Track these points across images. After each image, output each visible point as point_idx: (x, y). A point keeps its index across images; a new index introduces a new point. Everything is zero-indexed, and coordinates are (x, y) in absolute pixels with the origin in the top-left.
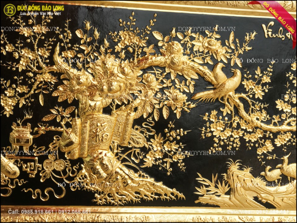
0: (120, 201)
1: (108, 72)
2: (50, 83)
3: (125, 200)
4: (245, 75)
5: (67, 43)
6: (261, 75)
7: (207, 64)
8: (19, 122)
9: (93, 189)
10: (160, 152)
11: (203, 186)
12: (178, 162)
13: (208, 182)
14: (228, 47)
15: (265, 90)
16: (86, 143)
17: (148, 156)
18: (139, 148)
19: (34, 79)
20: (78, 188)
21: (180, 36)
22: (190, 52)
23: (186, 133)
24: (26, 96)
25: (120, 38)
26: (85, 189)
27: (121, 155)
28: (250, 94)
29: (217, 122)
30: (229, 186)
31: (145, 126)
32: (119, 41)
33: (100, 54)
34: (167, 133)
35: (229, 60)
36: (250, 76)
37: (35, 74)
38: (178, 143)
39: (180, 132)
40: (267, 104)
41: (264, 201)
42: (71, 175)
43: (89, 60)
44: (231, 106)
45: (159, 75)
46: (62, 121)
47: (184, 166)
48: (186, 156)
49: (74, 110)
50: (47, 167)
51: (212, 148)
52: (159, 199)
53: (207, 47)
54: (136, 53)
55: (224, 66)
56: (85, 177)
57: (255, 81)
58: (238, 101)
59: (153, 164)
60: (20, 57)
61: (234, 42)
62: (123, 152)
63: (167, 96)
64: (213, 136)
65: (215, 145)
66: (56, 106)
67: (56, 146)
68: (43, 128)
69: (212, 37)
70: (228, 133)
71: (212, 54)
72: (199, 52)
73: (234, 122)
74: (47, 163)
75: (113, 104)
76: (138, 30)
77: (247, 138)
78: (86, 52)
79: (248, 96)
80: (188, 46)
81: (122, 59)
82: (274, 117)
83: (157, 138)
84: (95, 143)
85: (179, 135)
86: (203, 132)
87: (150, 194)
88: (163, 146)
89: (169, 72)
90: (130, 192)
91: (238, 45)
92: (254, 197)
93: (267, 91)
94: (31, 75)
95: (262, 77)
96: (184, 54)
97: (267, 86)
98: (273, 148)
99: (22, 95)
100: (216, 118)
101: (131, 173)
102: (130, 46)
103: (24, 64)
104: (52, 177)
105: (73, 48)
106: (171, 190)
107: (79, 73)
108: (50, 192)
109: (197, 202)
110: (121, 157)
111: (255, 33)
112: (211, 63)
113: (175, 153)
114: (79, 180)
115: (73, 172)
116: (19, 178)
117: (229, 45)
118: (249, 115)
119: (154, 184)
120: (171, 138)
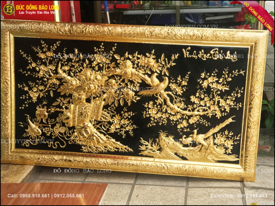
0: (95, 150)
1: (88, 78)
2: (56, 84)
3: (99, 151)
4: (171, 81)
5: (65, 62)
6: (181, 81)
7: (147, 74)
8: (40, 105)
9: (80, 144)
10: (118, 124)
11: (144, 145)
12: (129, 131)
13: (147, 143)
14: (160, 63)
15: (183, 89)
16: (76, 118)
17: (112, 127)
18: (107, 122)
19: (48, 82)
20: (72, 142)
21: (131, 57)
22: (137, 67)
23: (134, 114)
24: (44, 91)
25: (95, 58)
26: (76, 143)
27: (96, 125)
28: (174, 92)
29: (153, 108)
30: (160, 146)
31: (109, 109)
32: (94, 60)
33: (84, 68)
34: (123, 114)
35: (161, 71)
36: (175, 81)
37: (48, 79)
38: (129, 120)
39: (130, 114)
40: (185, 98)
41: (181, 155)
42: (69, 135)
43: (77, 71)
44: (162, 99)
45: (118, 80)
46: (63, 105)
47: (133, 133)
48: (134, 127)
49: (70, 100)
50: (56, 131)
51: (149, 124)
52: (118, 151)
53: (147, 64)
54: (104, 67)
55: (158, 75)
56: (77, 137)
57: (177, 84)
58: (166, 96)
59: (115, 131)
60: (40, 70)
61: (165, 60)
62: (97, 124)
63: (123, 92)
64: (150, 117)
65: (152, 122)
66: (60, 97)
67: (60, 119)
68: (53, 109)
69: (151, 57)
70: (159, 115)
71: (150, 68)
72: (142, 67)
73: (163, 108)
74: (56, 128)
75: (92, 96)
76: (106, 53)
77: (171, 118)
78: (75, 67)
79: (173, 93)
80: (135, 63)
81: (96, 71)
82: (189, 106)
83: (117, 117)
84: (81, 119)
85: (130, 115)
86: (144, 114)
87: (113, 148)
88: (120, 121)
89: (124, 78)
90: (101, 146)
91: (167, 62)
92: (175, 153)
93: (185, 90)
94: (46, 79)
95: (182, 82)
96: (133, 68)
97: (185, 87)
98: (188, 125)
99: (41, 91)
100: (152, 106)
101: (102, 136)
102: (100, 63)
103: (42, 74)
104: (58, 136)
105: (68, 64)
106: (125, 146)
107: (72, 79)
108: (58, 144)
109: (140, 154)
110: (96, 126)
111: (178, 55)
112: (149, 73)
113: (127, 126)
114: (73, 138)
115: (70, 134)
116: (41, 135)
117: (161, 62)
118: (173, 105)
119: (115, 143)
120: (125, 117)
